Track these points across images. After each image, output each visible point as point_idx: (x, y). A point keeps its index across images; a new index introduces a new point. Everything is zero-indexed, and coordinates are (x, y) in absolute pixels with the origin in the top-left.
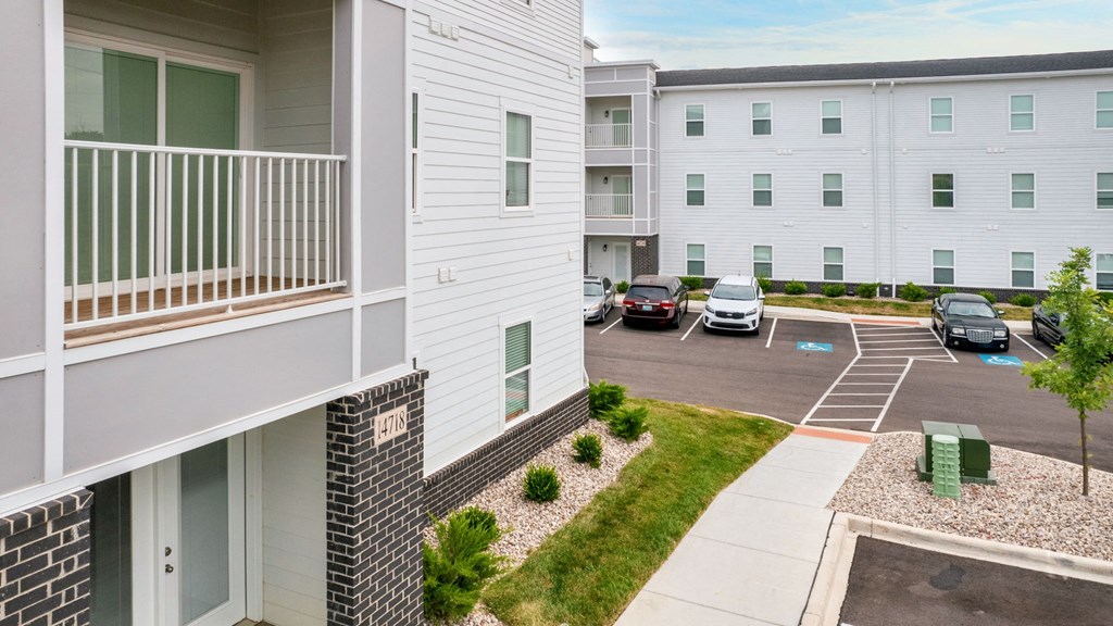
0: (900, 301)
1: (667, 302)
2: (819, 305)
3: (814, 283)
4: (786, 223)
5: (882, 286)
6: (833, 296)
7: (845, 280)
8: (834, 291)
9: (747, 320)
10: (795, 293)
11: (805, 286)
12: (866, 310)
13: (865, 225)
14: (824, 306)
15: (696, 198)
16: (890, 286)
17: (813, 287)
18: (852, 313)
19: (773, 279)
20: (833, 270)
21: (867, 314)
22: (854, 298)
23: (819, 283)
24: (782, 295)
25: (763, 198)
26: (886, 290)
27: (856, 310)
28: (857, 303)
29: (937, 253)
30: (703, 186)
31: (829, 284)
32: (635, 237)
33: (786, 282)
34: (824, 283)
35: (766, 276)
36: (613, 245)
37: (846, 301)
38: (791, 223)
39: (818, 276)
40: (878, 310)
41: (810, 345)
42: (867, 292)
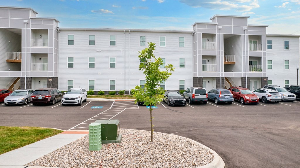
0: (131, 95)
1: (48, 95)
2: (107, 97)
3: (107, 91)
4: (99, 73)
5: (126, 91)
6: (112, 95)
7: (116, 90)
8: (113, 93)
9: (76, 100)
10: (101, 95)
11: (104, 92)
12: (120, 98)
13: (122, 73)
14: (108, 97)
15: (71, 65)
16: (128, 91)
17: (106, 93)
18: (116, 99)
19: (95, 90)
20: (112, 87)
21: (120, 99)
22: (118, 95)
23: (108, 91)
24: (97, 95)
25: (92, 65)
26: (127, 92)
27: (117, 98)
28: (118, 96)
29: (141, 81)
30: (73, 61)
31: (111, 91)
32: (48, 78)
33: (98, 91)
34: (110, 91)
35: (93, 90)
36: (42, 81)
37: (116, 96)
38: (100, 73)
39: (108, 89)
40: (124, 98)
41: (96, 107)
42: (121, 93)
